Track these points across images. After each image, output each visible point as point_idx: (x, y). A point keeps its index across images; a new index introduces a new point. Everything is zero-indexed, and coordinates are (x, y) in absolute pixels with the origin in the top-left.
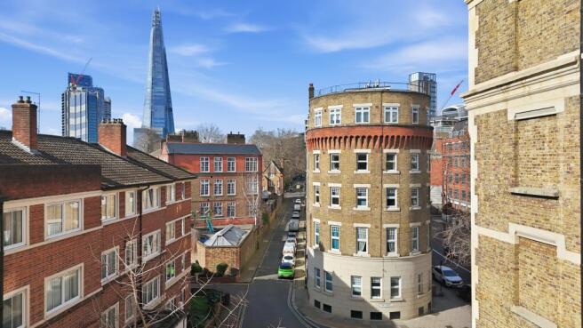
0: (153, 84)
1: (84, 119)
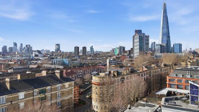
0: (163, 29)
1: (138, 43)
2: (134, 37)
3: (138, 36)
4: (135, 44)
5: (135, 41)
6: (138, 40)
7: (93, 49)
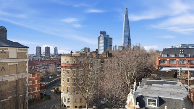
1: (103, 44)
2: (99, 38)
3: (103, 37)
4: (100, 45)
5: (100, 42)
6: (103, 41)
7: (57, 50)
